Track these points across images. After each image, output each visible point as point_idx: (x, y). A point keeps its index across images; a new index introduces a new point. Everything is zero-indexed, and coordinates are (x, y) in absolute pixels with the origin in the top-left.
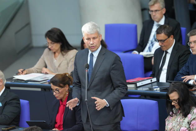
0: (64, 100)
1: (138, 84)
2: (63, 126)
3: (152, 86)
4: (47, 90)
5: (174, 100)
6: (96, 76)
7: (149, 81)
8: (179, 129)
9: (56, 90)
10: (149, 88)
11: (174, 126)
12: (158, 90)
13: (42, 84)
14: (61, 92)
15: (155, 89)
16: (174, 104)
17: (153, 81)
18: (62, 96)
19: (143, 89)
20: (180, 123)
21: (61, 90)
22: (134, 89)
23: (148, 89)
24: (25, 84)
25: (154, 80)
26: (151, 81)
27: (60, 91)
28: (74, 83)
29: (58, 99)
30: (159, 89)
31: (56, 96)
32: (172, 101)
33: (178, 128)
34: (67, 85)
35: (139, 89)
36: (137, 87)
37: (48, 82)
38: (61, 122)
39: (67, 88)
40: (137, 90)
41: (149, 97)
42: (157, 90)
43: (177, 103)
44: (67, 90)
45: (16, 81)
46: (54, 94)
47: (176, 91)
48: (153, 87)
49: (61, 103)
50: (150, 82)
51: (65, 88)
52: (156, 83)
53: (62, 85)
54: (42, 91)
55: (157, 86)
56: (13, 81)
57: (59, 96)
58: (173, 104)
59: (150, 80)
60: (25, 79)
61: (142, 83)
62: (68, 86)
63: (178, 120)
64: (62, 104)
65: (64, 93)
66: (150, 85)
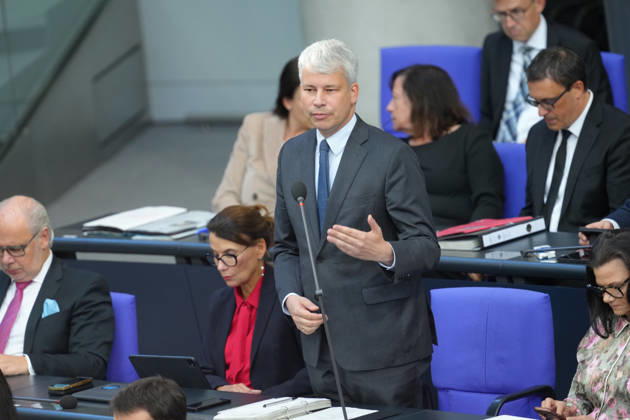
0: (251, 290)
1: (488, 240)
2: (251, 376)
3: (532, 246)
4: (193, 261)
5: (611, 286)
6: (341, 215)
7: (520, 230)
8: (623, 381)
9: (227, 253)
10: (522, 252)
11: (606, 372)
12: (552, 258)
13: (178, 243)
14: (242, 262)
15: (541, 255)
16: (612, 299)
17: (533, 230)
18: (244, 275)
19: (501, 255)
20: (624, 362)
21: (243, 253)
22: (473, 255)
23: (518, 254)
24: (125, 241)
25: (538, 225)
26: (529, 227)
27: (238, 258)
28: (277, 243)
29: (231, 284)
30: (552, 254)
31: (224, 275)
32: (605, 291)
33: (620, 379)
34: (263, 240)
35: (489, 256)
36: (484, 250)
37: (199, 234)
38: (243, 360)
39: (260, 250)
40: (483, 257)
41: (522, 282)
42: (547, 257)
43: (620, 295)
44: (261, 257)
45: (95, 232)
46: (220, 266)
47: (619, 256)
48: (536, 248)
49: (239, 300)
50: (526, 233)
51: (257, 249)
52: (543, 237)
53: (245, 237)
54: (178, 263)
55: (548, 246)
56: (85, 234)
57: (234, 275)
58: (607, 298)
59: (525, 225)
60: (124, 227)
61: (499, 237)
62: (264, 245)
63: (619, 353)
64: (244, 303)
65: (252, 264)
66: (524, 243)
